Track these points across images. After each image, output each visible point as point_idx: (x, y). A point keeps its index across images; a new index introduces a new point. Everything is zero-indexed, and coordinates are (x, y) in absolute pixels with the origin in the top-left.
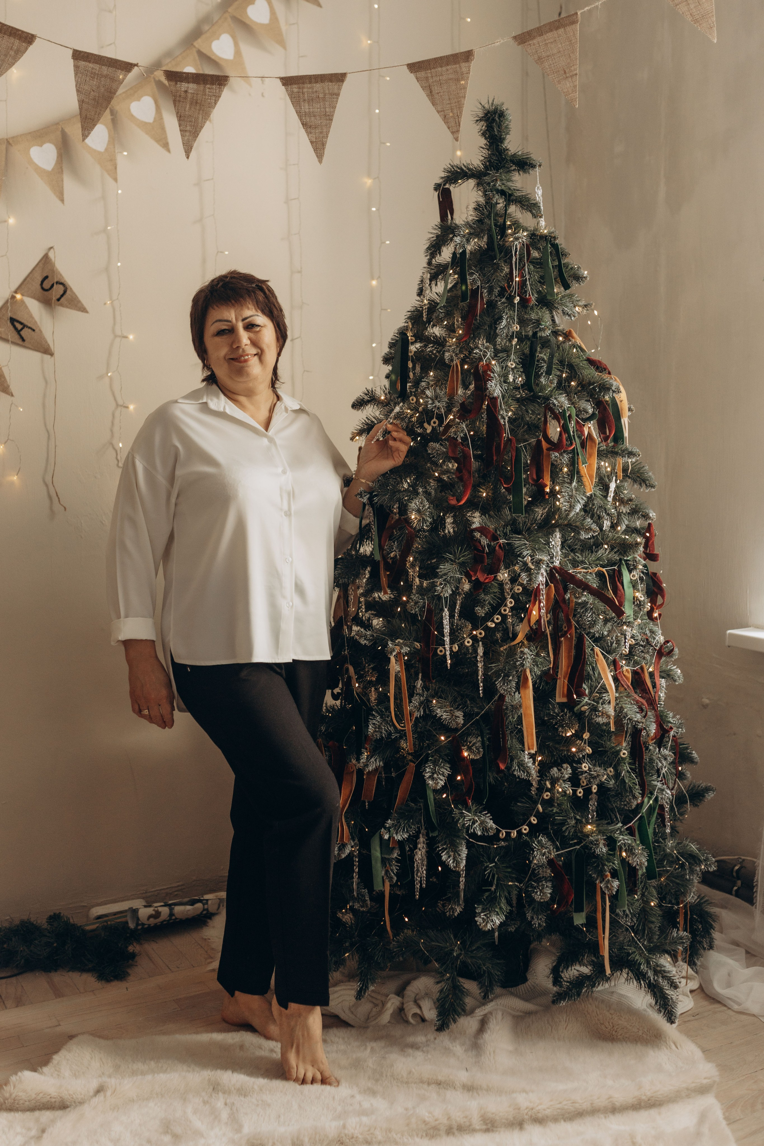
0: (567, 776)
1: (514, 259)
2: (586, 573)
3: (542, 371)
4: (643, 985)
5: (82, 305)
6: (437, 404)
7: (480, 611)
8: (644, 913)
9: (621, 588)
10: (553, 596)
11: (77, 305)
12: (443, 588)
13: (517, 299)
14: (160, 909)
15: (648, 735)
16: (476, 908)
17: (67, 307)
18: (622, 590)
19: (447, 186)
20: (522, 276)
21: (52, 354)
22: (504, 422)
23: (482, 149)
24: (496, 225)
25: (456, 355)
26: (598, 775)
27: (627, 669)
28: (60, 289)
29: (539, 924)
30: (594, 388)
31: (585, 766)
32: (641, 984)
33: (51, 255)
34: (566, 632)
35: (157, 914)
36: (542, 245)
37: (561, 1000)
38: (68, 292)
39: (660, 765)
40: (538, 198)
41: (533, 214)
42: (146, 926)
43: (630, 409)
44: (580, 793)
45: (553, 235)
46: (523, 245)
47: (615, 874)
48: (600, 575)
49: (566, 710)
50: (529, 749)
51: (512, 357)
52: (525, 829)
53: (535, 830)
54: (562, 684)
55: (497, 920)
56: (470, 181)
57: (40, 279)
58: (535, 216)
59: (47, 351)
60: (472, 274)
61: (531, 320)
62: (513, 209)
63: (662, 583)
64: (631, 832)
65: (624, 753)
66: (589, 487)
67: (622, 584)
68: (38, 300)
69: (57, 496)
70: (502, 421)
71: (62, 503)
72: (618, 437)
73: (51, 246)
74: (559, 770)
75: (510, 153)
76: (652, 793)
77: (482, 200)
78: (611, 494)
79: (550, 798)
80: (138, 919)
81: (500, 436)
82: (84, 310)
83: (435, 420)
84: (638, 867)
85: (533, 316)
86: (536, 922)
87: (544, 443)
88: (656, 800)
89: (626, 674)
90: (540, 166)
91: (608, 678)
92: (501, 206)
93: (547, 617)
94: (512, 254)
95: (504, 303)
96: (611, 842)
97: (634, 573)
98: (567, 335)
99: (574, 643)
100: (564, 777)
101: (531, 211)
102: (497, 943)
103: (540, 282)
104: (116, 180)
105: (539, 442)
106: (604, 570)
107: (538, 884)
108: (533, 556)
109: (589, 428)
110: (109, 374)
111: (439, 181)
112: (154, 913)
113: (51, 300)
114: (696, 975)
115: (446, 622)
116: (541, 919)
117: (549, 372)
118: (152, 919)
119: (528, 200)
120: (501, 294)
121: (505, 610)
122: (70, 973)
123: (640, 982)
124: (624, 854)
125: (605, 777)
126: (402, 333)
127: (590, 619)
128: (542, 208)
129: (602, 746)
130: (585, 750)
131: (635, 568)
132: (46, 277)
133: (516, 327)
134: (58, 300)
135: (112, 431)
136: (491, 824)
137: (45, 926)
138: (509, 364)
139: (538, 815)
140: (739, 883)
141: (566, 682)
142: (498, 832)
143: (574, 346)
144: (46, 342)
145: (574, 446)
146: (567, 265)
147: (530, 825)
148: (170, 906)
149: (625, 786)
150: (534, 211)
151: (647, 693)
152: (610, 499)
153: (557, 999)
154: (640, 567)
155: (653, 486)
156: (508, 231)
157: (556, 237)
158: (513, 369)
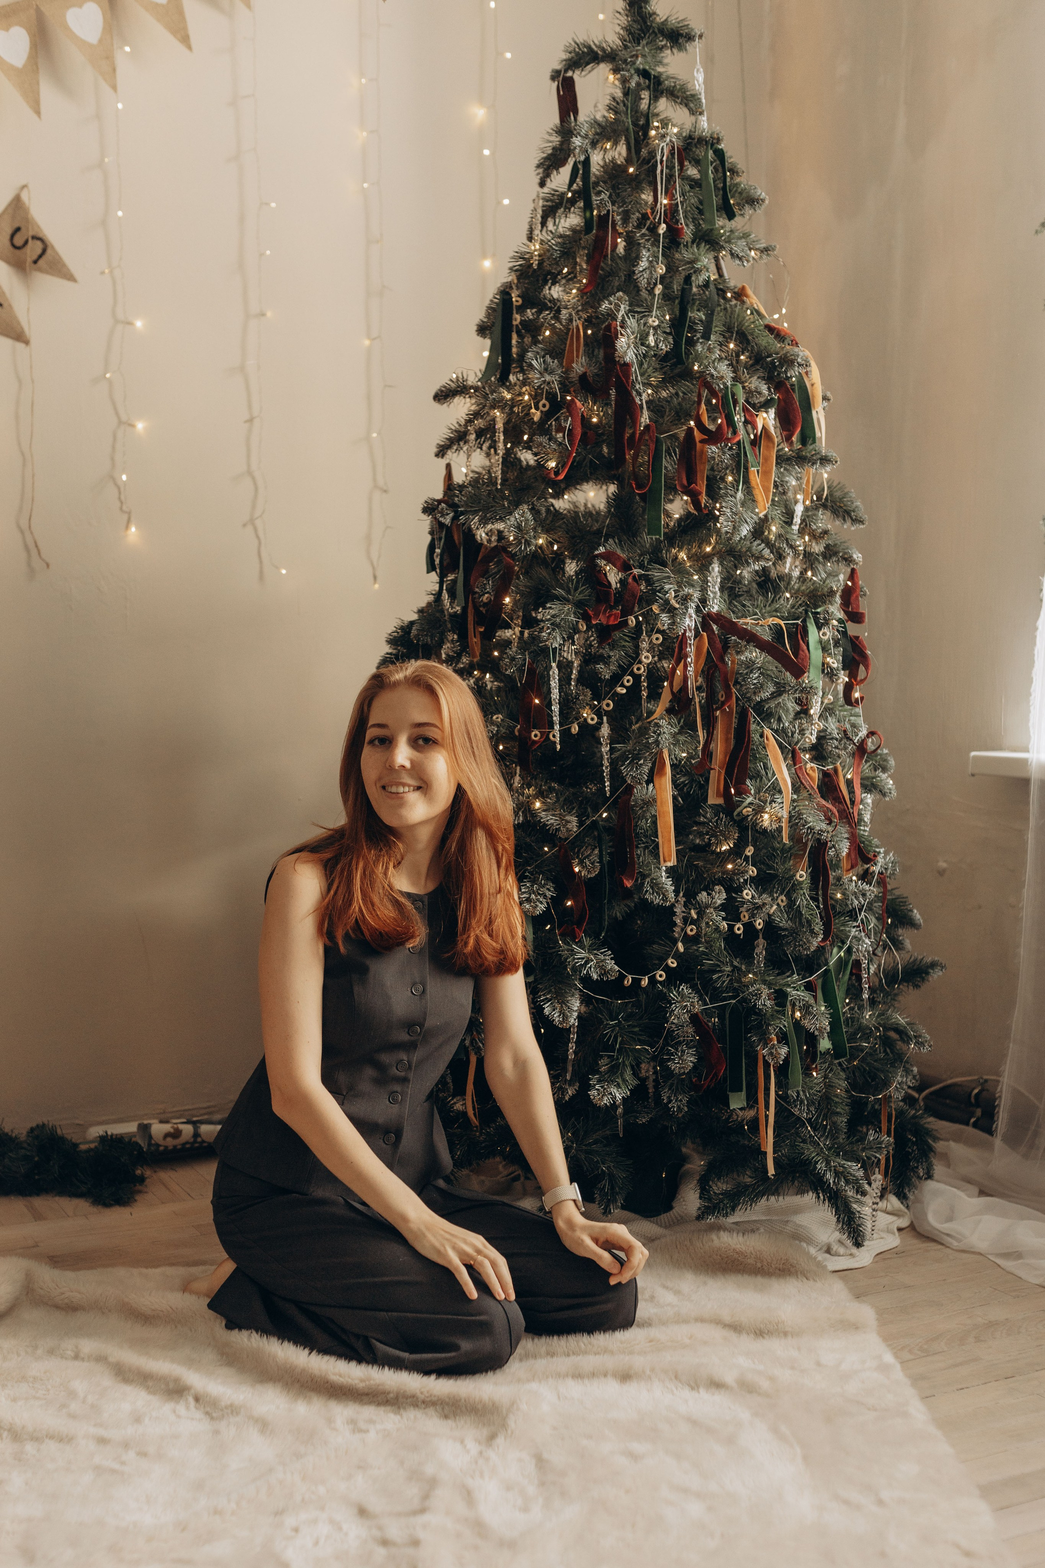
0: (719, 902)
1: (658, 171)
2: (756, 624)
3: (696, 334)
4: (822, 1198)
5: (68, 270)
6: (548, 378)
7: (605, 672)
8: (825, 1103)
9: (805, 648)
10: (705, 650)
11: (60, 270)
12: (549, 634)
13: (662, 228)
14: (181, 1127)
15: (837, 855)
16: (590, 1079)
17: (47, 273)
18: (807, 651)
19: (570, 74)
20: (670, 196)
21: (27, 342)
22: (641, 400)
23: (618, 15)
25: (577, 313)
26: (764, 904)
27: (812, 770)
28: (38, 247)
29: (679, 1107)
30: (771, 362)
31: (748, 894)
32: (819, 1197)
33: (24, 196)
34: (723, 703)
35: (177, 1134)
36: (700, 151)
37: (709, 1214)
38: (49, 251)
39: (856, 902)
40: (697, 87)
41: (690, 110)
42: (161, 1148)
43: (825, 398)
44: (738, 929)
45: (715, 136)
46: (673, 148)
47: (783, 1038)
48: (775, 629)
49: (721, 815)
50: (665, 861)
51: (654, 310)
52: (661, 975)
53: (674, 977)
54: (716, 777)
55: (618, 1094)
56: (602, 66)
57: (9, 231)
58: (692, 112)
59: (20, 337)
60: (599, 193)
61: (682, 260)
62: (663, 105)
63: (865, 650)
64: (809, 987)
65: (802, 875)
66: (762, 503)
67: (805, 643)
68: (8, 262)
69: (37, 546)
70: (637, 400)
71: (43, 556)
72: (808, 437)
73: (23, 183)
74: (709, 894)
75: (658, 19)
76: (843, 943)
77: (618, 93)
78: (797, 520)
80: (150, 1137)
81: (635, 422)
82: (71, 278)
83: (544, 401)
84: (817, 1033)
85: (686, 255)
86: (674, 1106)
87: (696, 432)
88: (849, 951)
89: (811, 772)
90: (701, 36)
91: (783, 774)
92: (644, 99)
93: (696, 681)
94: (656, 162)
95: (643, 235)
96: (780, 997)
97: (825, 630)
98: (739, 293)
99: (734, 721)
100: (715, 903)
101: (686, 105)
102: (621, 1136)
103: (697, 208)
104: (114, 88)
105: (689, 433)
106: (782, 623)
107: (677, 1049)
108: (679, 591)
109: (764, 419)
110: (108, 375)
111: (558, 67)
112: (172, 1130)
113: (25, 262)
114: (906, 1210)
115: (554, 684)
116: (681, 1101)
117: (707, 338)
118: (169, 1139)
119: (683, 90)
120: (640, 225)
121: (639, 669)
122: (57, 1198)
123: (818, 1194)
124: (798, 1014)
125: (775, 907)
126: (505, 293)
127: (755, 681)
128: (704, 101)
129: (771, 867)
130: (747, 872)
131: (826, 623)
132: (18, 230)
133: (660, 270)
134: (35, 262)
135: (112, 459)
136: (611, 964)
137: (23, 1138)
138: (650, 321)
139: (678, 956)
140: (979, 1112)
141: (723, 772)
142: (622, 977)
143: (747, 308)
144: (19, 323)
145: (740, 439)
146: (733, 184)
147: (667, 969)
148: (194, 1123)
149: (800, 920)
150: (692, 105)
151: (840, 803)
152: (795, 528)
153: (703, 1213)
154: (835, 623)
155: (861, 522)
156: (653, 133)
157: (719, 140)
158: (655, 328)
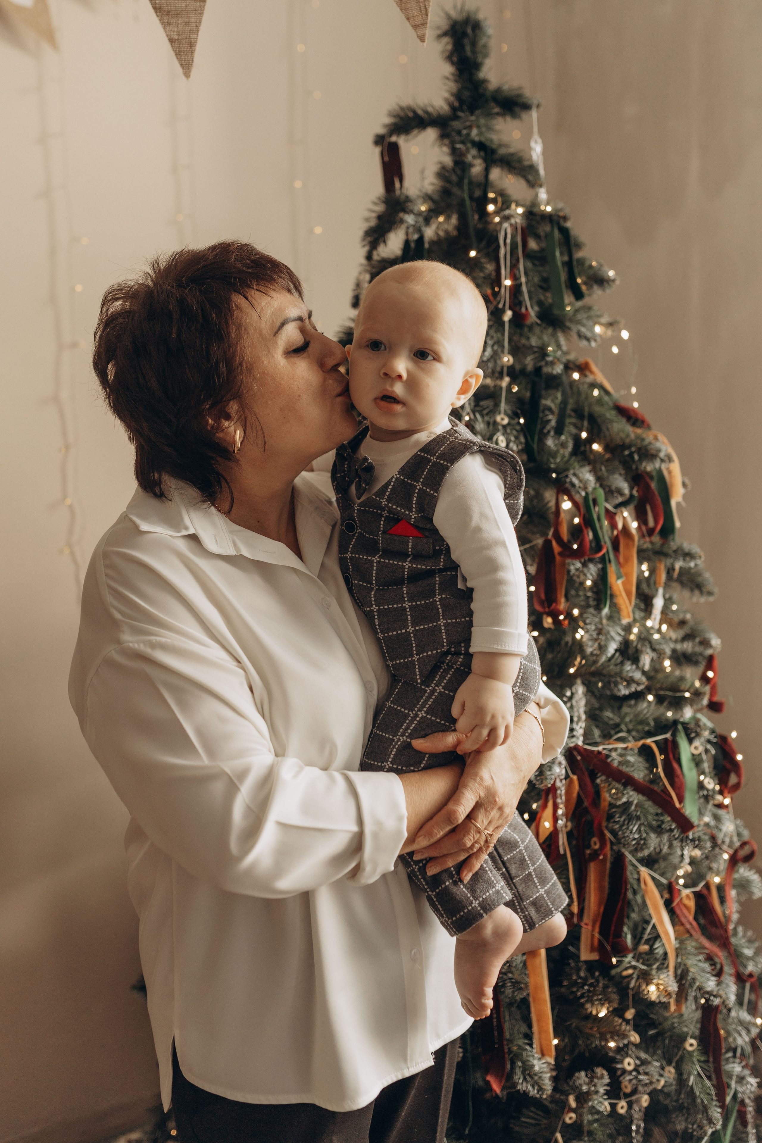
0: (602, 1089)
1: (502, 251)
2: (625, 749)
3: (548, 427)
9: (678, 769)
10: (575, 795)
13: (508, 315)
18: (680, 774)
19: (394, 139)
20: (515, 277)
24: (471, 198)
26: (651, 1079)
30: (631, 455)
31: (629, 1064)
34: (596, 851)
36: (545, 228)
40: (534, 158)
41: (528, 181)
43: (684, 486)
44: (622, 1108)
45: (561, 214)
46: (517, 229)
48: (646, 752)
50: (543, 1054)
51: (503, 406)
54: (589, 932)
56: (429, 131)
58: (531, 184)
61: (531, 347)
62: (495, 174)
63: (735, 754)
65: (691, 1044)
66: (626, 610)
67: (679, 761)
72: (668, 529)
75: (490, 87)
77: (448, 161)
78: (657, 615)
79: (576, 1122)
85: (534, 341)
87: (554, 543)
89: (686, 901)
90: (538, 106)
92: (477, 168)
93: (567, 829)
94: (500, 244)
97: (697, 743)
98: (583, 368)
99: (608, 865)
100: (598, 1091)
101: (524, 177)
103: (541, 287)
105: (547, 544)
106: (651, 742)
109: (625, 517)
111: (381, 131)
117: (559, 430)
119: (520, 160)
125: (662, 1082)
127: (636, 836)
128: (542, 172)
130: (628, 1038)
131: (698, 735)
133: (507, 359)
138: (498, 419)
141: (595, 929)
143: (594, 385)
145: (604, 551)
146: (581, 262)
150: (529, 178)
152: (655, 623)
154: (705, 732)
155: (710, 593)
156: (491, 208)
157: (565, 218)
158: (504, 427)
